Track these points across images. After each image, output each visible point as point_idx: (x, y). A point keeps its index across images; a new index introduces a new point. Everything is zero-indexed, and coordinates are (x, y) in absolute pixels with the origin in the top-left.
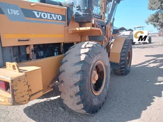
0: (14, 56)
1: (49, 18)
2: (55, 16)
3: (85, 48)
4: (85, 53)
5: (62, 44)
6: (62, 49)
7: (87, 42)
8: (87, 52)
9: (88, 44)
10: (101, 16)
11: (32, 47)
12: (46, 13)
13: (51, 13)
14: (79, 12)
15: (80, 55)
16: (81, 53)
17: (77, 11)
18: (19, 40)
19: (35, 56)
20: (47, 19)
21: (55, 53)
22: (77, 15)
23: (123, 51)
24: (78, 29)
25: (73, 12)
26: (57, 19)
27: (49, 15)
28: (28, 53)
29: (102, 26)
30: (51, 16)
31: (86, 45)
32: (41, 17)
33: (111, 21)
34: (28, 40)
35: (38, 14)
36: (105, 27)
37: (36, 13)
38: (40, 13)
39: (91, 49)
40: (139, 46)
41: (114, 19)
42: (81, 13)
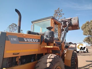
0: (8, 63)
1: (31, 41)
2: (34, 40)
3: (50, 58)
4: (50, 62)
5: (37, 55)
6: (36, 58)
7: (51, 55)
8: (51, 61)
9: (51, 56)
10: (59, 39)
11: (20, 57)
12: (30, 39)
13: (32, 39)
14: (47, 38)
15: (47, 63)
16: (47, 62)
17: (46, 38)
18: (13, 54)
19: (20, 63)
20: (30, 42)
21: (32, 60)
22: (46, 39)
23: (72, 59)
24: (46, 47)
25: (44, 38)
26: (35, 42)
27: (31, 39)
28: (17, 61)
29: (59, 45)
30: (32, 40)
31: (50, 57)
32: (27, 41)
33: (64, 41)
34: (18, 54)
35: (26, 39)
36: (61, 45)
37: (25, 39)
38: (27, 39)
39: (53, 59)
40: (82, 54)
41: (65, 40)
42: (48, 39)
